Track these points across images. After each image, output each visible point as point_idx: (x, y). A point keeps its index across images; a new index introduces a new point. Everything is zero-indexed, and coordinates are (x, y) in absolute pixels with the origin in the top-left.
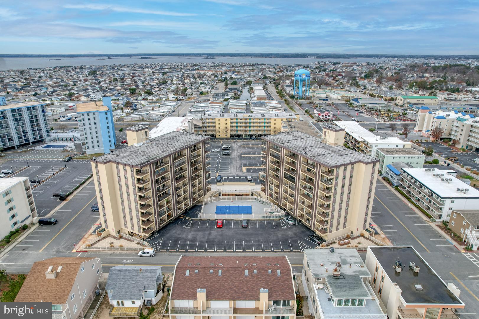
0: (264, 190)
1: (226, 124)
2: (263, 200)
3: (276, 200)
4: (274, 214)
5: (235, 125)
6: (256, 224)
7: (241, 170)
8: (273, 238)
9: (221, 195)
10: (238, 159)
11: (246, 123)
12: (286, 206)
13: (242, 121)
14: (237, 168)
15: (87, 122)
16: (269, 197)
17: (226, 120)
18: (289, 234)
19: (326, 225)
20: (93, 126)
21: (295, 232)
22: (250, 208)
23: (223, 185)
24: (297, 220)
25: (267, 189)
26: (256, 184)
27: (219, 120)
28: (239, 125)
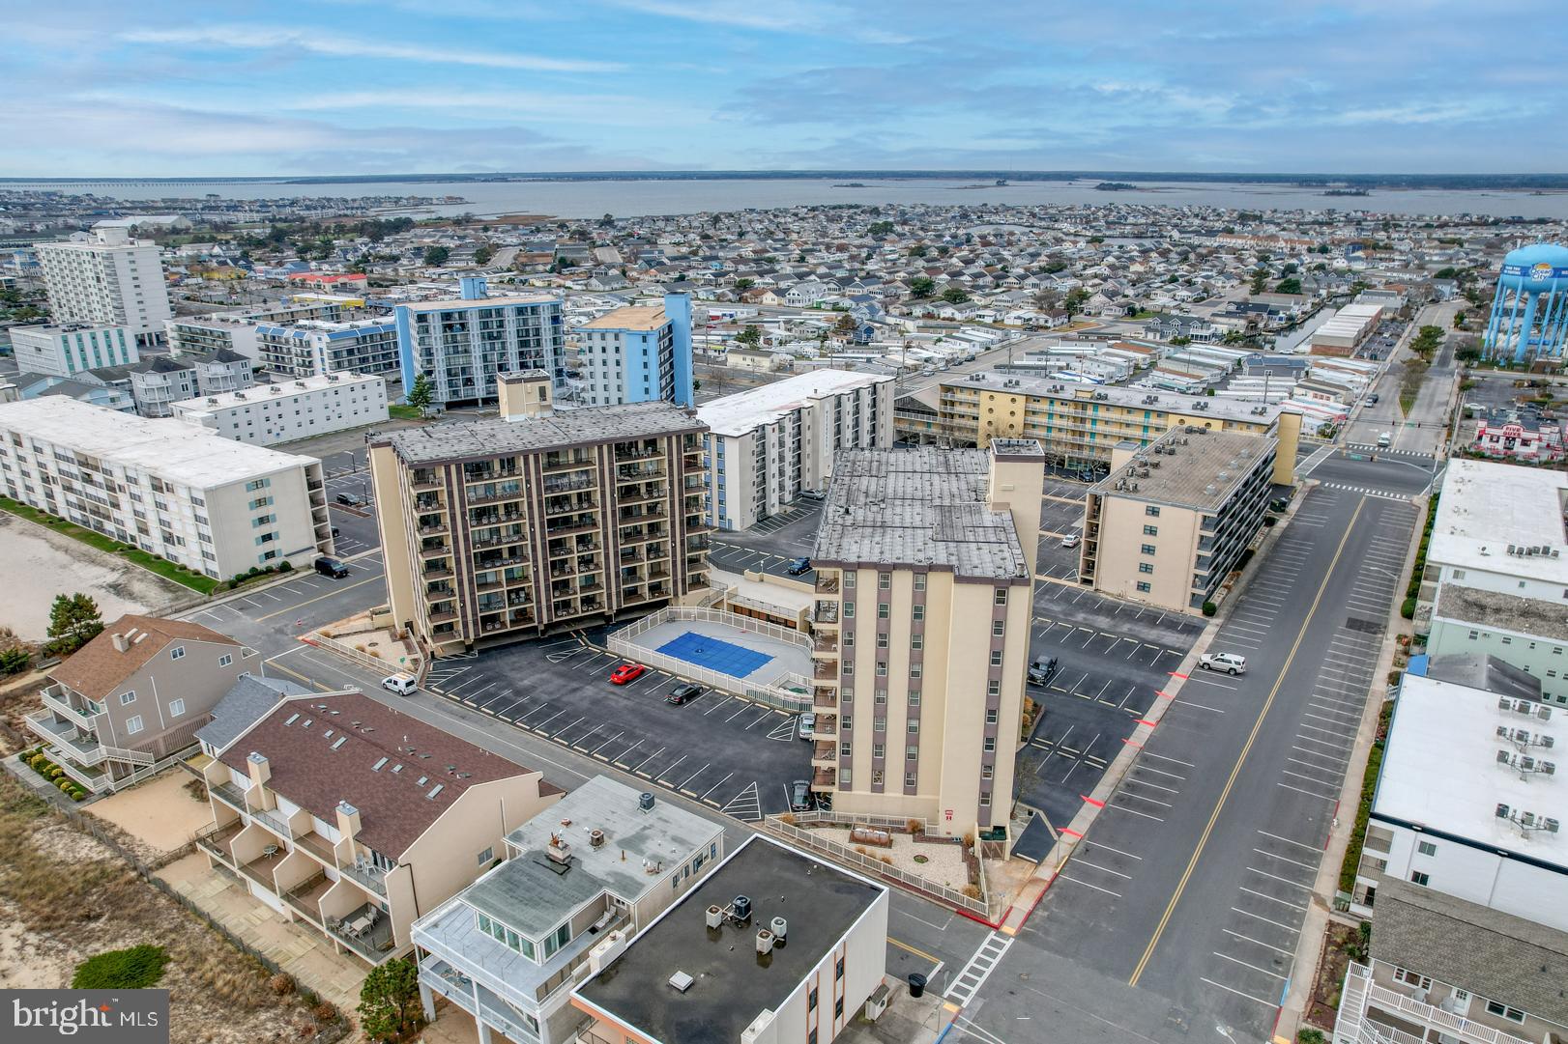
1: (1012, 413)
5: (1043, 420)
15: (598, 356)
20: (612, 369)
27: (992, 397)
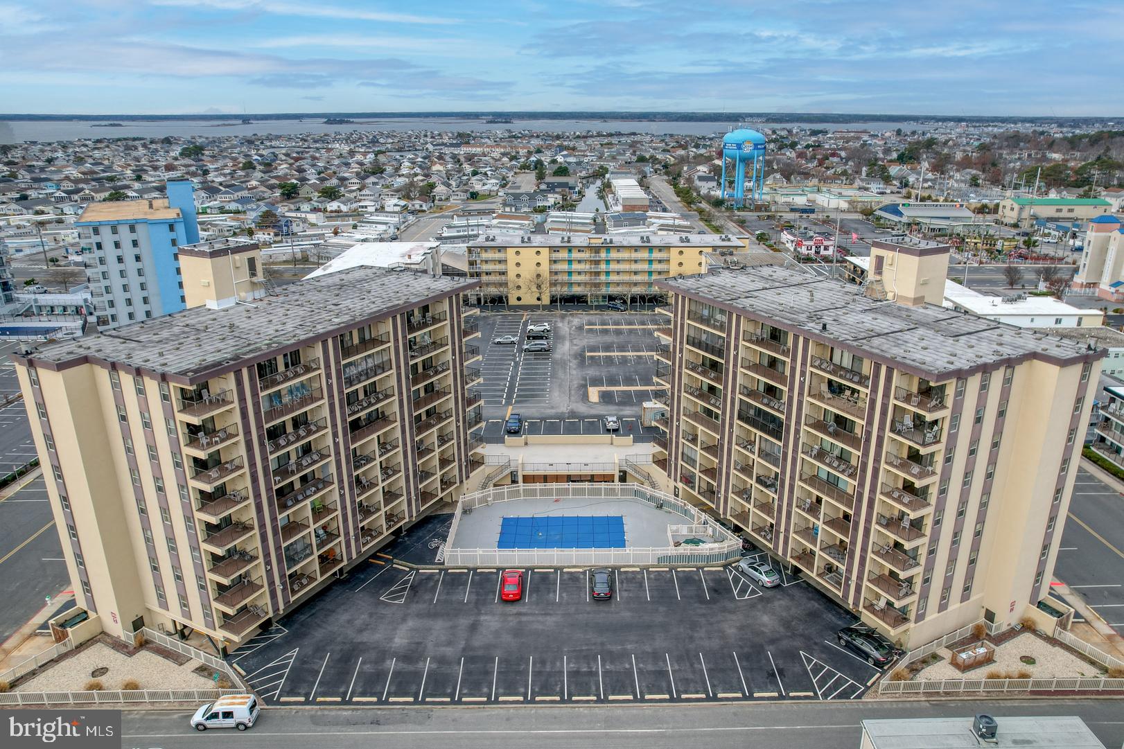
0: (662, 463)
1: (538, 264)
2: (660, 494)
3: (708, 494)
4: (706, 548)
5: (563, 267)
6: (641, 585)
7: (585, 397)
8: (706, 643)
9: (520, 479)
10: (574, 363)
11: (597, 262)
12: (744, 516)
13: (585, 255)
14: (573, 392)
15: (110, 252)
16: (680, 485)
17: (538, 253)
18: (765, 625)
19: (906, 595)
20: (131, 265)
21: (784, 614)
22: (617, 522)
23: (526, 444)
24: (786, 568)
25: (676, 458)
26: (635, 441)
27: (518, 253)
28: (575, 267)
